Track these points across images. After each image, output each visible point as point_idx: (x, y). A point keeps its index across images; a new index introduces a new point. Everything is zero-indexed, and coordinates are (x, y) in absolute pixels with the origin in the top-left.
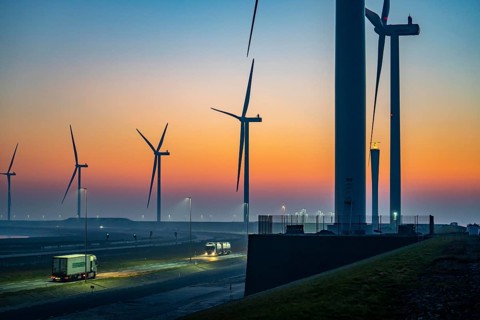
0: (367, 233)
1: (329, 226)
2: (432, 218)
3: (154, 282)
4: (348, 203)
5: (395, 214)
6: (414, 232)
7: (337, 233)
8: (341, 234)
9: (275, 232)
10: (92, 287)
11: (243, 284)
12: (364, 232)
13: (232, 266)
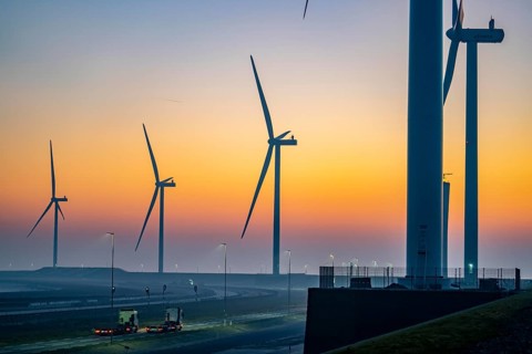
0: (444, 288)
1: (400, 279)
2: (518, 271)
3: (199, 342)
4: (422, 253)
5: (471, 265)
6: (497, 287)
7: (409, 288)
8: (414, 289)
9: (337, 285)
10: (127, 348)
11: (302, 345)
12: (440, 286)
13: (273, 328)
